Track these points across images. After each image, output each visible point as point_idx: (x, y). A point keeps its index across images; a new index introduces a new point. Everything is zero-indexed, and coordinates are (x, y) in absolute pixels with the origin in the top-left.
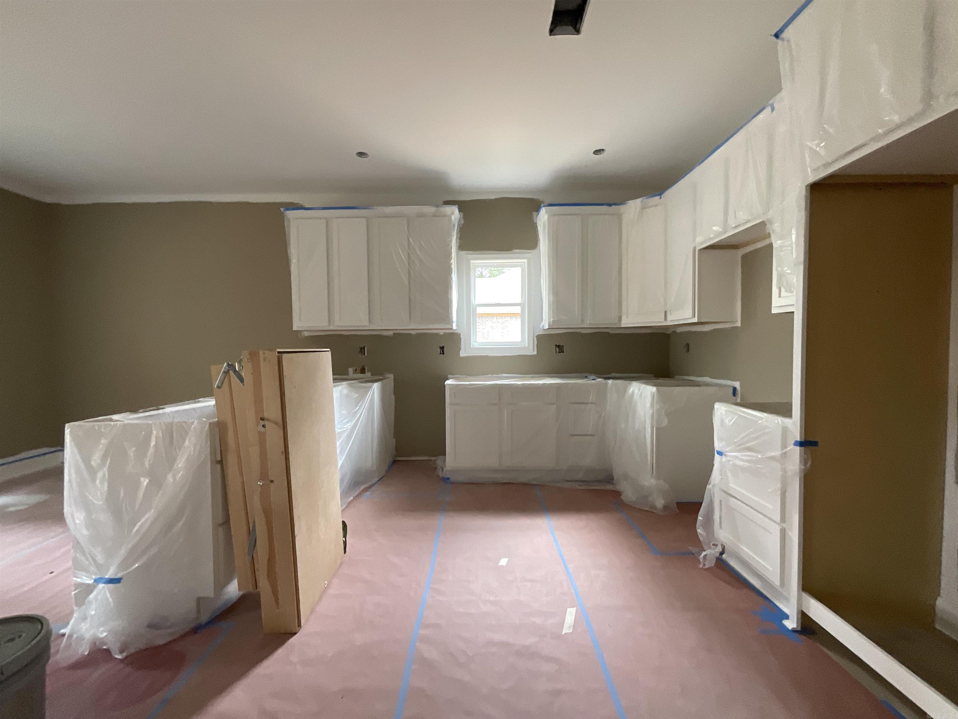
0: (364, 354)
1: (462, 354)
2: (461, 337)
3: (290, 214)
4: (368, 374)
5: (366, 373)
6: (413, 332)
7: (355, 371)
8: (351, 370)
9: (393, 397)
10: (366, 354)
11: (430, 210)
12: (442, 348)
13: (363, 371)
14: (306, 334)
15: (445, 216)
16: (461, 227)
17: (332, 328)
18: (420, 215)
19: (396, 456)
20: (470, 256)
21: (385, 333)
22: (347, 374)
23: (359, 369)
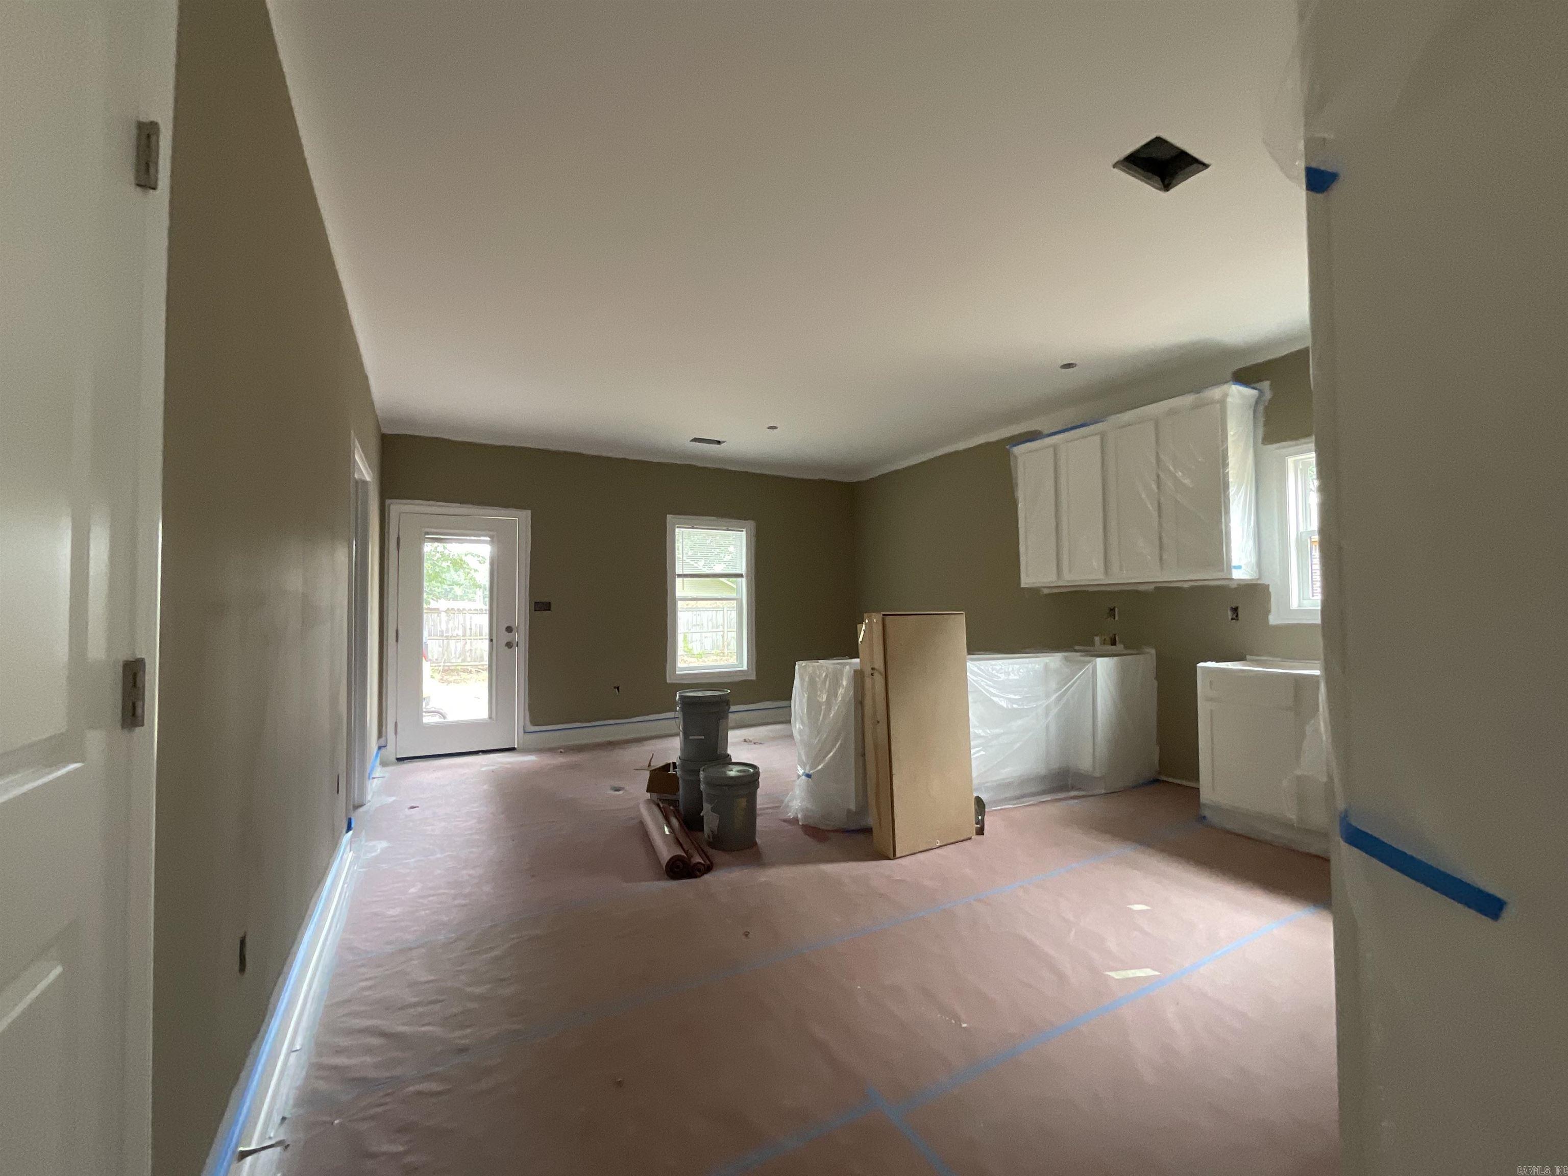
0: (1115, 618)
1: (1273, 620)
2: (1270, 590)
3: (1017, 450)
4: (1119, 647)
5: (1117, 642)
6: (1186, 585)
7: (1104, 643)
8: (1097, 639)
9: (1156, 683)
10: (1117, 618)
11: (1188, 400)
12: (1235, 610)
13: (1114, 643)
14: (1046, 591)
15: (1213, 402)
16: (1266, 404)
17: (1061, 583)
18: (1172, 412)
19: (1160, 773)
20: (1284, 451)
21: (1141, 588)
22: (1092, 644)
23: (1108, 639)
